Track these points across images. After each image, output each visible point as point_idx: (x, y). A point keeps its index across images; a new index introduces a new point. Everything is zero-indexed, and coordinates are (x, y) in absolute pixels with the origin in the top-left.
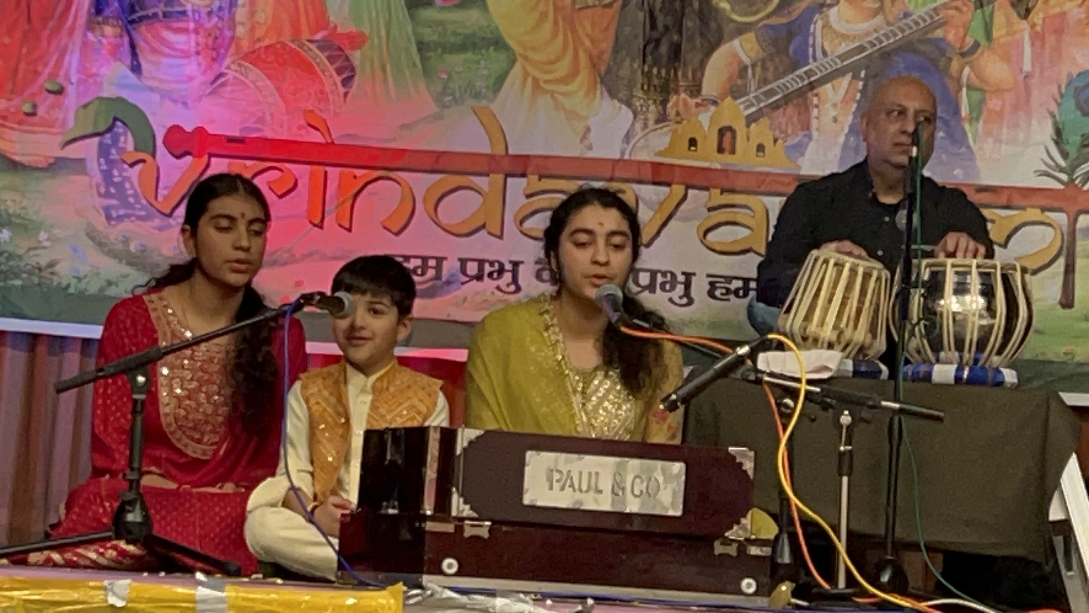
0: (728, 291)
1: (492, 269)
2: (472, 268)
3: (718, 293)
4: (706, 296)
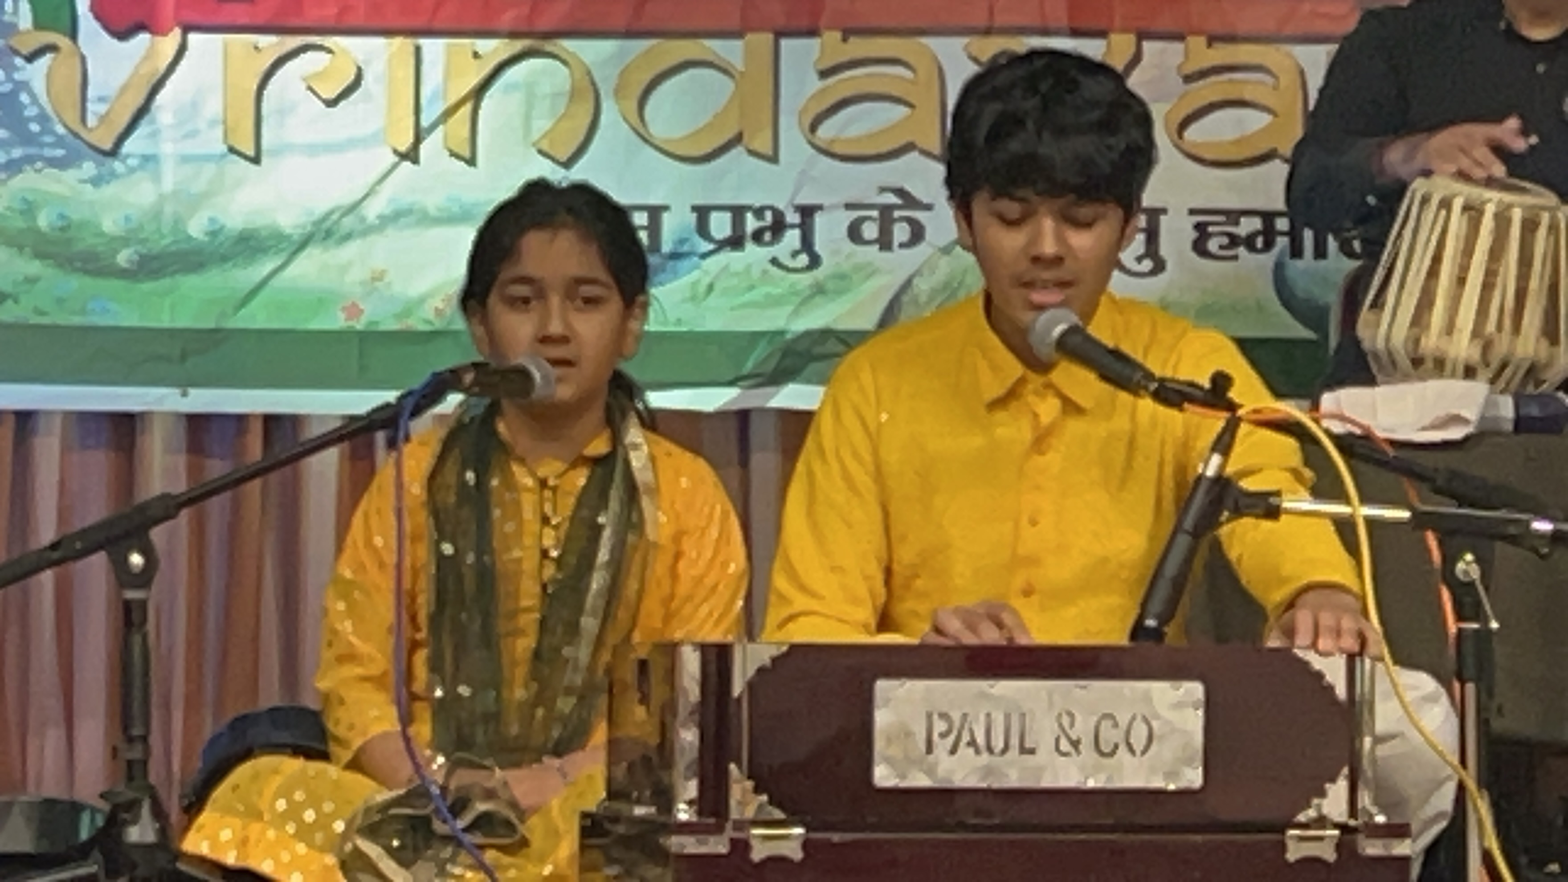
0: (1234, 241)
1: (761, 224)
3: (1213, 245)
4: (1193, 255)
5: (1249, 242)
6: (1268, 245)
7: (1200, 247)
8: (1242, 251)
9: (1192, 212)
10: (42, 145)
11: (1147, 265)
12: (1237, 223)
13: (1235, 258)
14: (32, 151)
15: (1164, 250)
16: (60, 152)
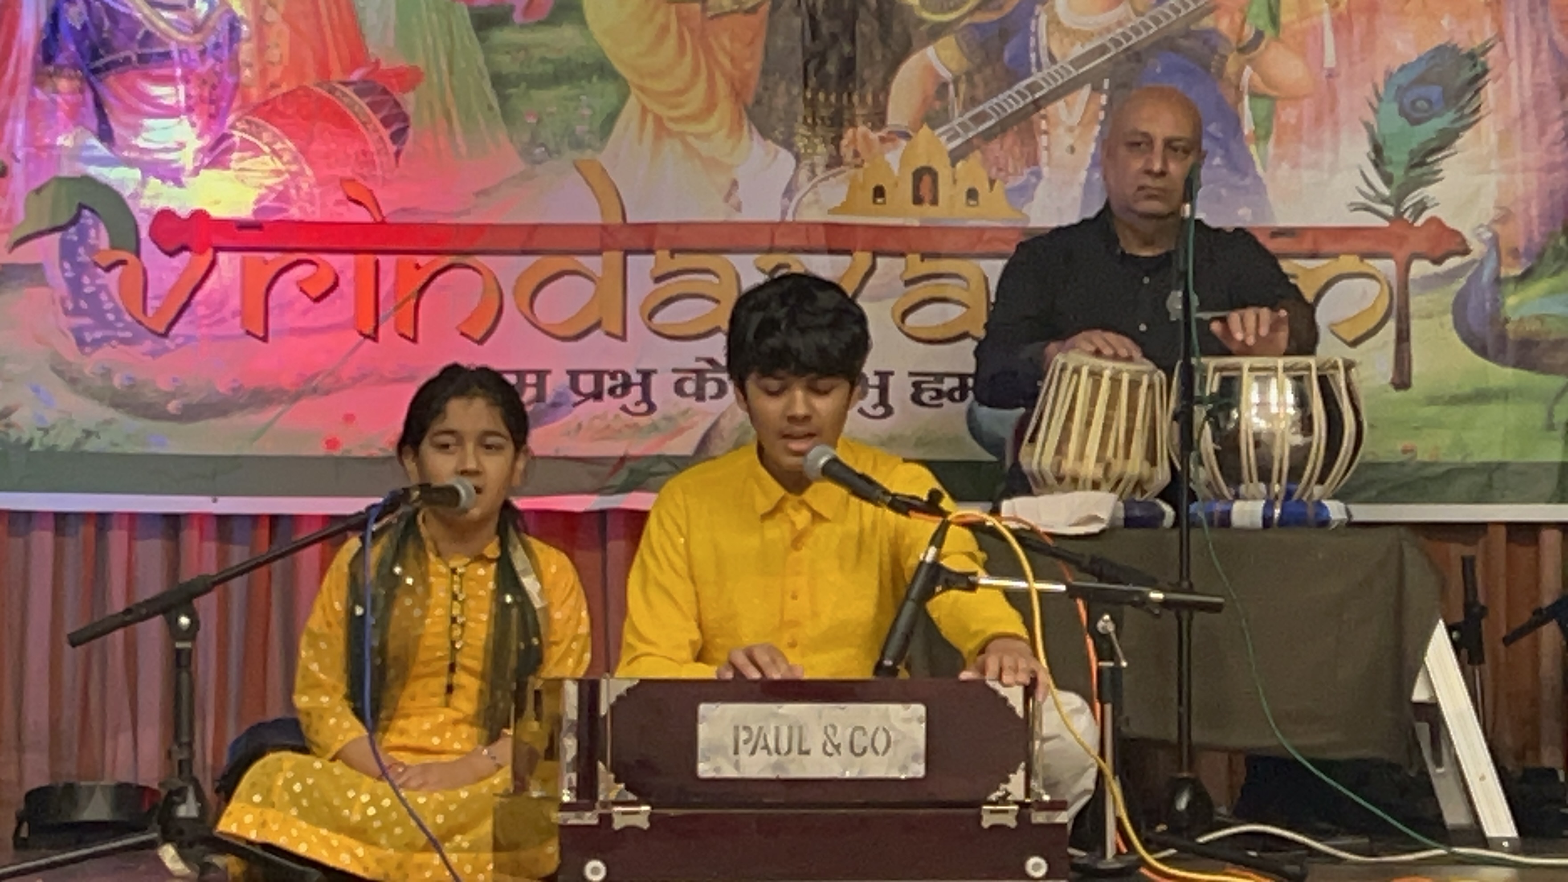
0: (939, 394)
1: (614, 383)
2: (586, 383)
3: (925, 397)
4: (910, 402)
5: (950, 395)
6: (963, 398)
7: (916, 399)
8: (945, 401)
9: (911, 374)
10: (116, 329)
11: (881, 410)
12: (942, 382)
13: (940, 406)
14: (109, 333)
15: (891, 402)
16: (128, 334)
